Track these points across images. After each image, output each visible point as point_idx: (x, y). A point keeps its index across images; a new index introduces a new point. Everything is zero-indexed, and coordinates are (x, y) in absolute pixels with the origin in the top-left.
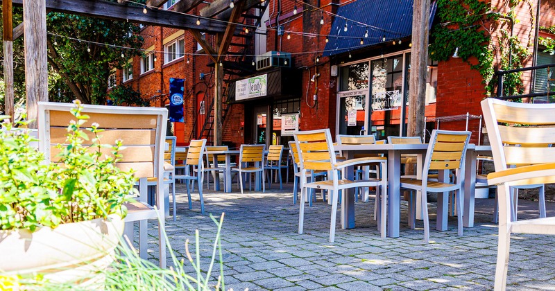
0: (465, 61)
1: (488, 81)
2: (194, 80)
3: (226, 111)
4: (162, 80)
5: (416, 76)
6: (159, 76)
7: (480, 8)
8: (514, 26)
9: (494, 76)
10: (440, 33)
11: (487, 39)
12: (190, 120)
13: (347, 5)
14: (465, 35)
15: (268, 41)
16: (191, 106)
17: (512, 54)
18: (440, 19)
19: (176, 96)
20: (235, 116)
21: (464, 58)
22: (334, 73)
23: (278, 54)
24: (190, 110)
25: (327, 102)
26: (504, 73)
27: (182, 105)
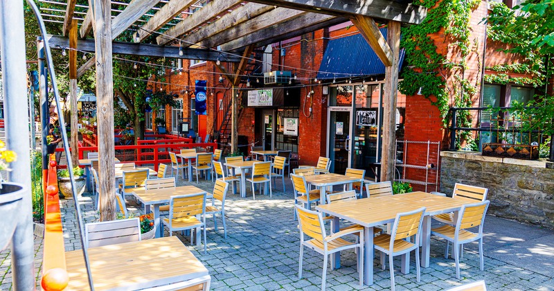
0: (427, 98)
1: (444, 116)
2: (214, 82)
3: (240, 110)
4: (189, 78)
5: (387, 130)
6: (186, 75)
7: (438, 59)
8: (465, 71)
9: (449, 111)
10: (408, 73)
11: (444, 82)
12: (212, 113)
13: (335, 40)
14: (427, 78)
15: (273, 59)
16: (212, 102)
17: (464, 93)
18: (408, 63)
19: (201, 94)
20: (247, 115)
21: (427, 96)
22: (325, 91)
23: (281, 73)
24: (212, 105)
25: (320, 114)
26: (457, 109)
27: (205, 101)
